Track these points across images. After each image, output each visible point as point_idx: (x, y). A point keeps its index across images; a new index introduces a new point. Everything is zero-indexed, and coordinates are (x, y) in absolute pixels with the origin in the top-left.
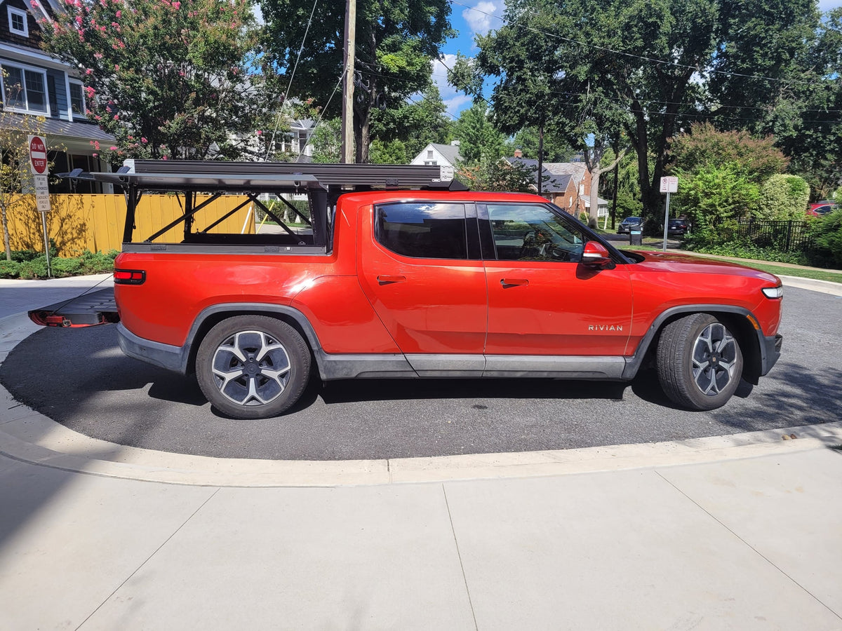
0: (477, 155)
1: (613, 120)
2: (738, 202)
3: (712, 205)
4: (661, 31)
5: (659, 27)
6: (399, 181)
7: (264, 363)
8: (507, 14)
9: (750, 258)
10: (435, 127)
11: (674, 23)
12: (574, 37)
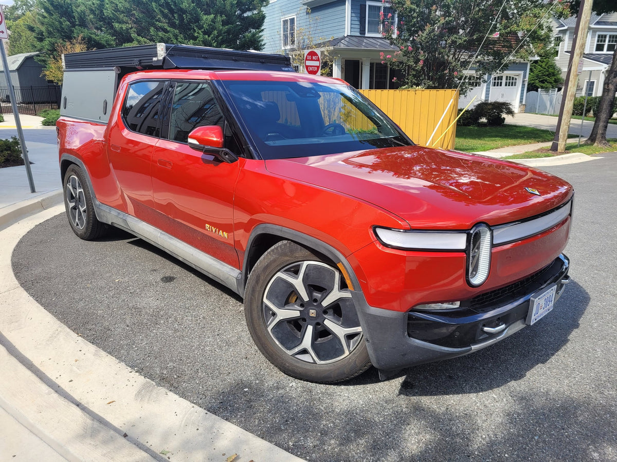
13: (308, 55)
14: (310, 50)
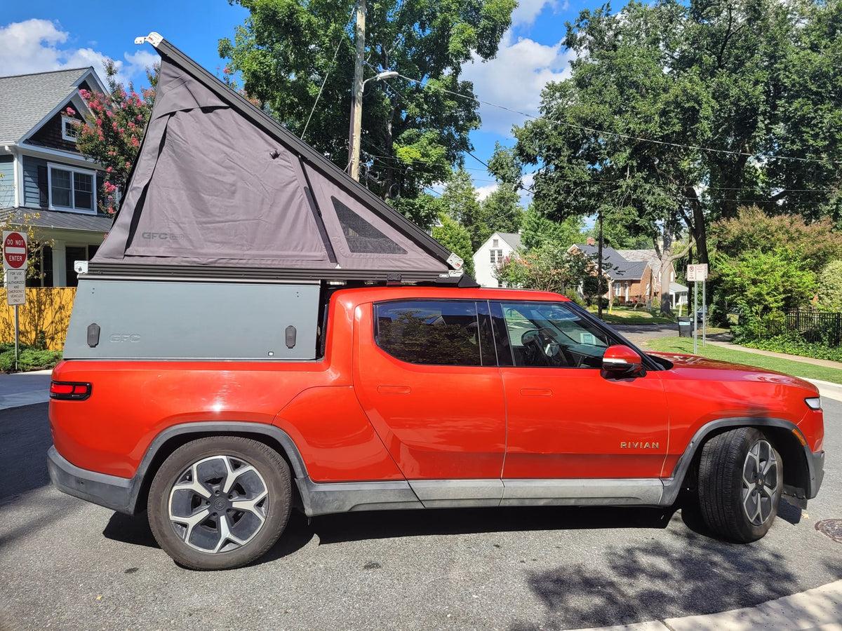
0: (538, 244)
1: (655, 206)
2: (791, 291)
3: (759, 294)
4: (702, 115)
5: (698, 111)
6: (402, 276)
7: (235, 493)
8: (543, 105)
9: (798, 355)
10: (510, 217)
11: (717, 107)
12: (610, 125)
13: (8, 238)
14: (10, 232)
